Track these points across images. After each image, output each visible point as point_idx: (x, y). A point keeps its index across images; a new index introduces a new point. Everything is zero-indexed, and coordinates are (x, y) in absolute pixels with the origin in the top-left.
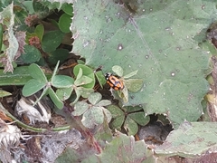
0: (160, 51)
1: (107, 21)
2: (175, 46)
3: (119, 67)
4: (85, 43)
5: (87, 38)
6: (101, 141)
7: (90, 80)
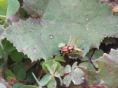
0: (70, 18)
1: (32, 32)
2: (73, 9)
3: (61, 44)
4: (33, 51)
5: (31, 47)
6: (95, 82)
7: (56, 64)
